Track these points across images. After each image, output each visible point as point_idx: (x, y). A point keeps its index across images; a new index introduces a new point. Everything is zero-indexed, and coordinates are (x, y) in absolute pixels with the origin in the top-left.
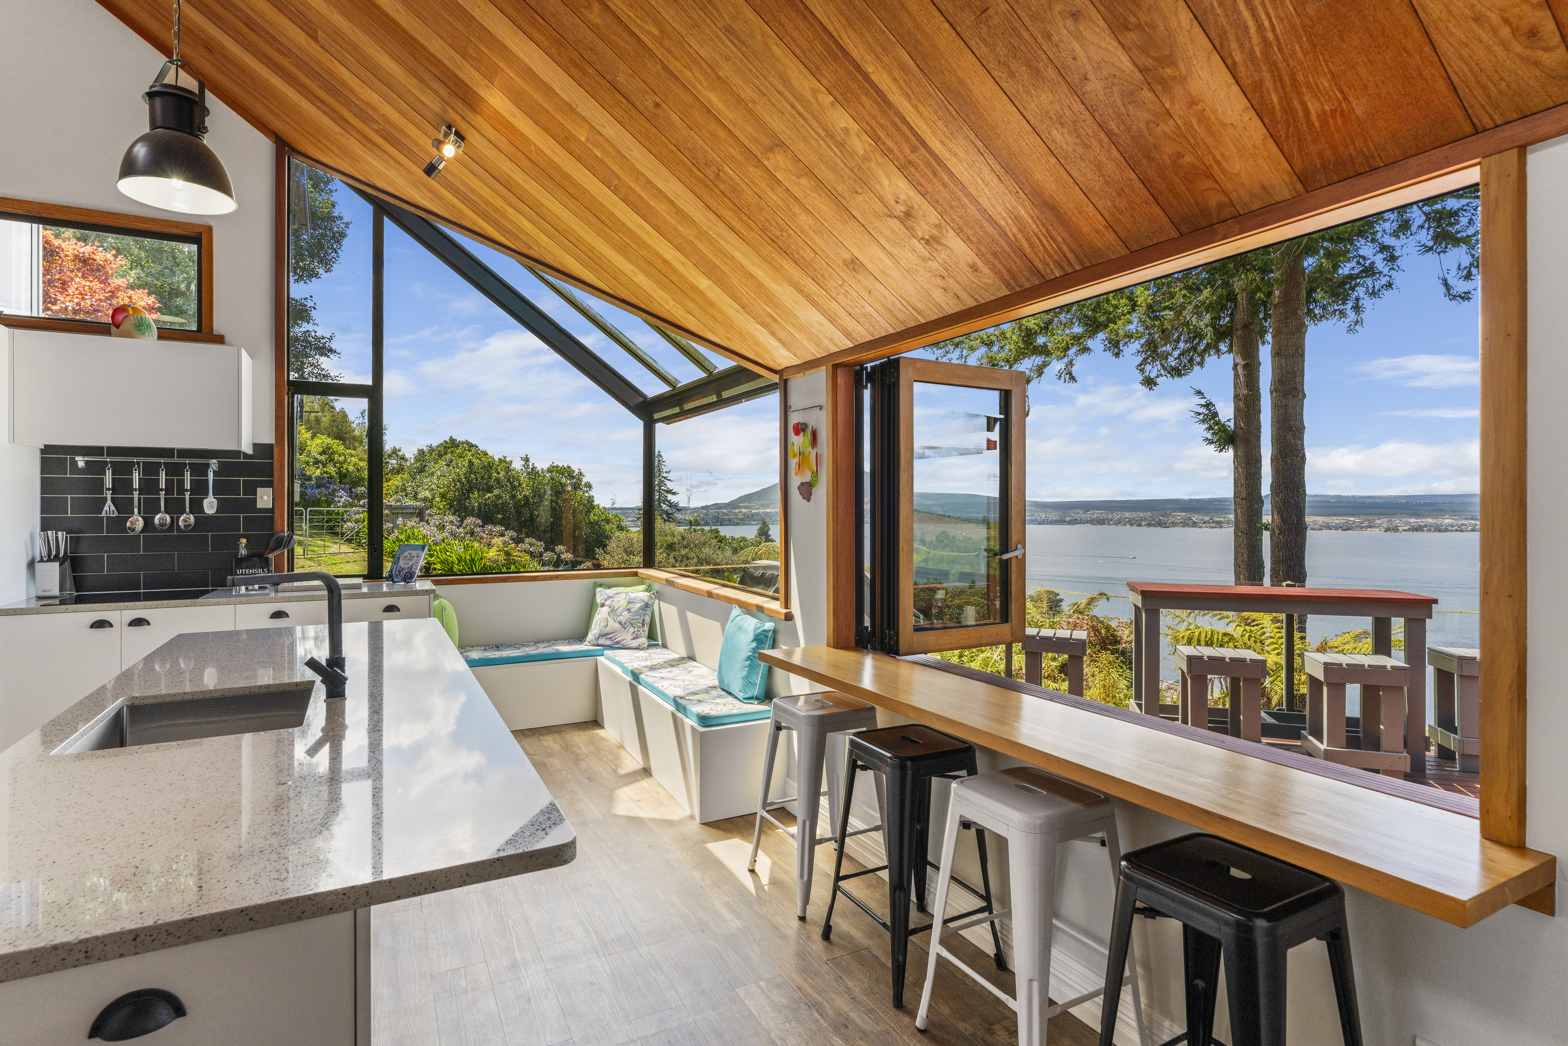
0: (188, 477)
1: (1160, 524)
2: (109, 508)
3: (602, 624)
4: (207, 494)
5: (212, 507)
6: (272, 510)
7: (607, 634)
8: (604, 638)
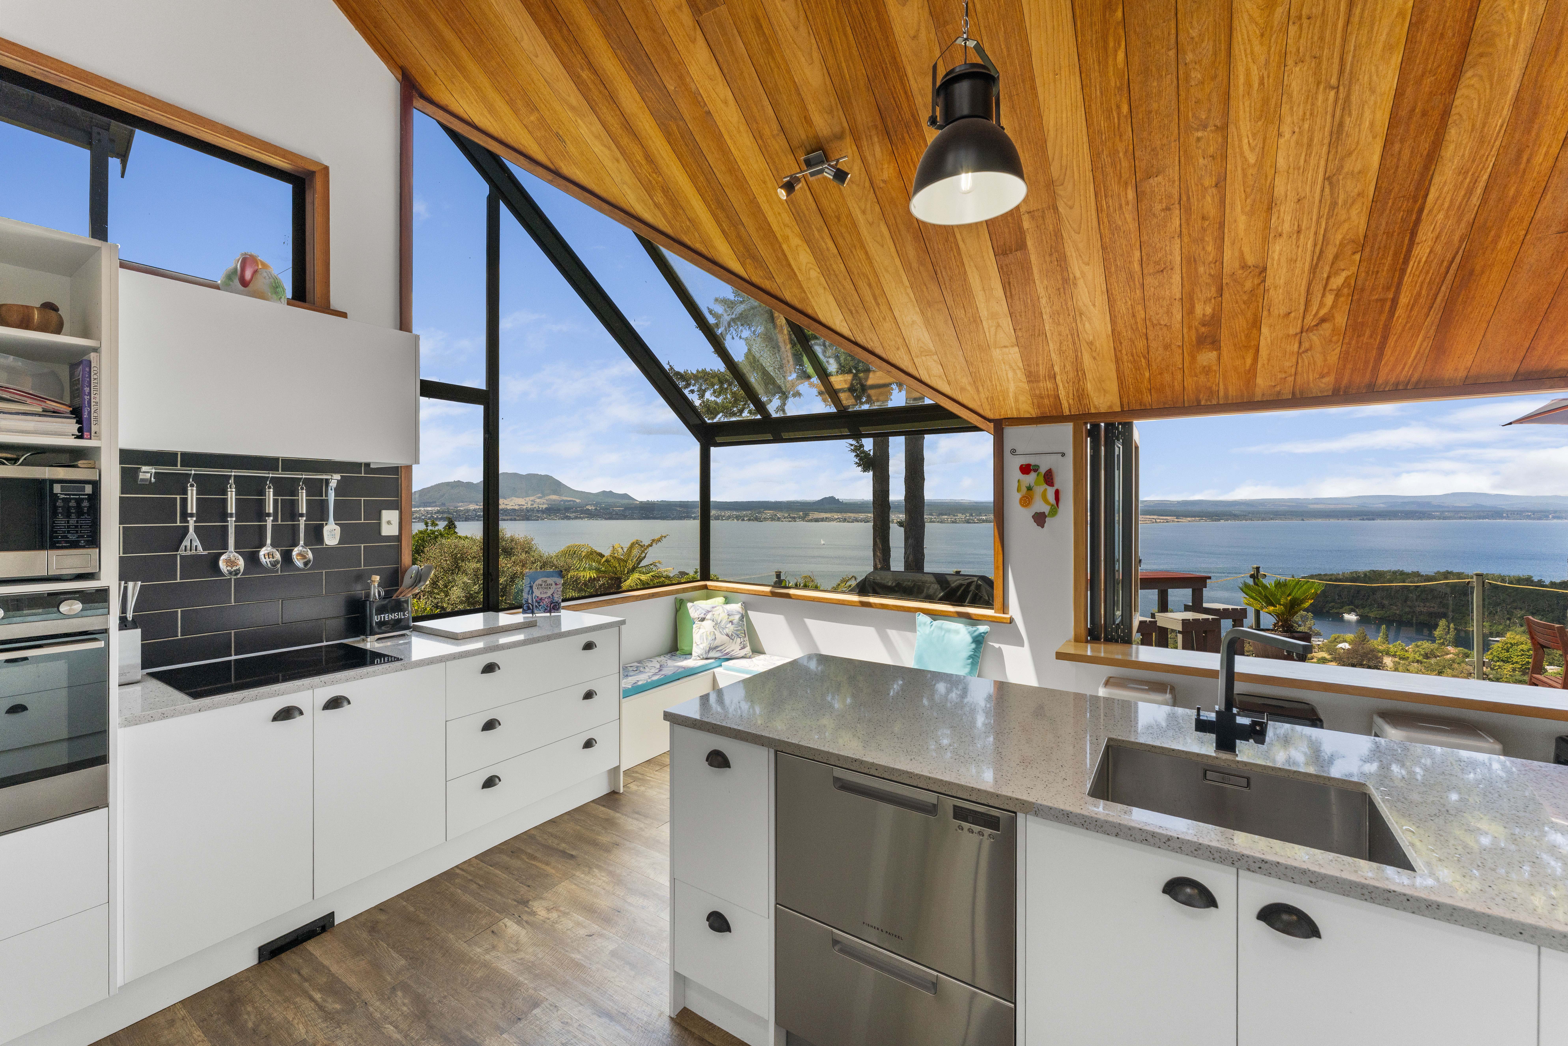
0: (303, 497)
1: (757, 519)
2: (192, 544)
3: (710, 638)
4: (327, 519)
5: (334, 536)
6: (398, 538)
7: (717, 647)
8: (714, 651)
